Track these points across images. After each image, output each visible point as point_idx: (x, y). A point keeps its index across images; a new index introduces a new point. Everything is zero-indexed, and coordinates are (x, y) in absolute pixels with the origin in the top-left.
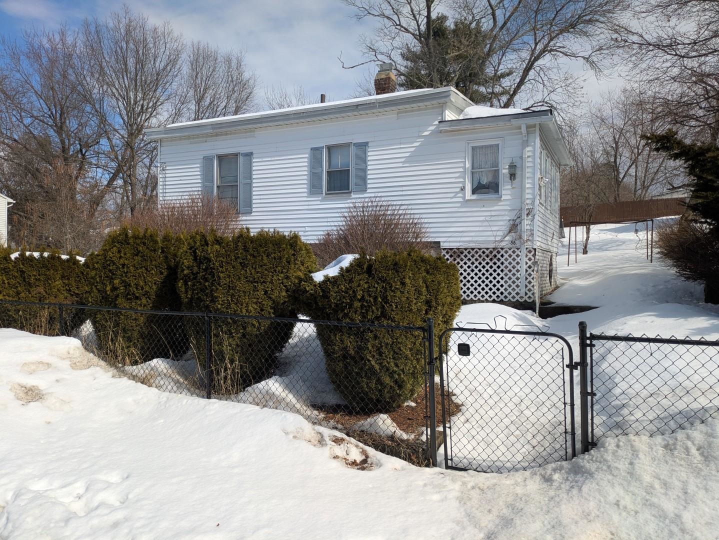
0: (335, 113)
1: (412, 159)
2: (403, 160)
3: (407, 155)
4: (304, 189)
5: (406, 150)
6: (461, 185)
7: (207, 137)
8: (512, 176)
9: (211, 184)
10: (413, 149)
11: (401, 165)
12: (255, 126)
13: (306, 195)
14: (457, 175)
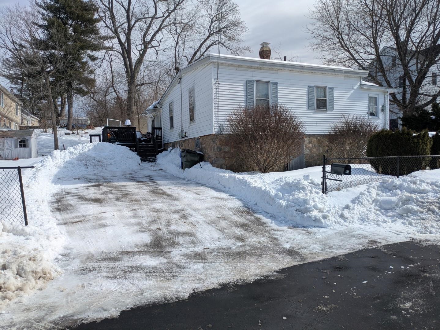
0: (325, 71)
1: (351, 98)
2: (347, 98)
3: (349, 96)
4: (305, 106)
5: (348, 94)
6: (367, 112)
7: (248, 68)
8: (382, 110)
9: (252, 97)
10: (350, 94)
11: (346, 100)
12: (279, 68)
13: (306, 109)
14: (365, 107)
